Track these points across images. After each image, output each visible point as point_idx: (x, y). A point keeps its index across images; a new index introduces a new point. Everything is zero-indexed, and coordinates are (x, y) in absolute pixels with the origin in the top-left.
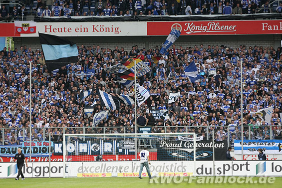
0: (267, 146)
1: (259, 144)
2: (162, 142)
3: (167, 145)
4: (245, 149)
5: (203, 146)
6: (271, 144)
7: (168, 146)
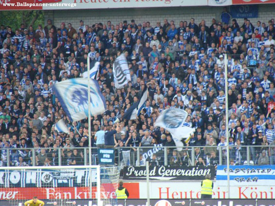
0: (260, 174)
1: (250, 171)
2: (130, 169)
3: (136, 172)
4: (232, 178)
5: (183, 175)
6: (266, 171)
7: (137, 175)
